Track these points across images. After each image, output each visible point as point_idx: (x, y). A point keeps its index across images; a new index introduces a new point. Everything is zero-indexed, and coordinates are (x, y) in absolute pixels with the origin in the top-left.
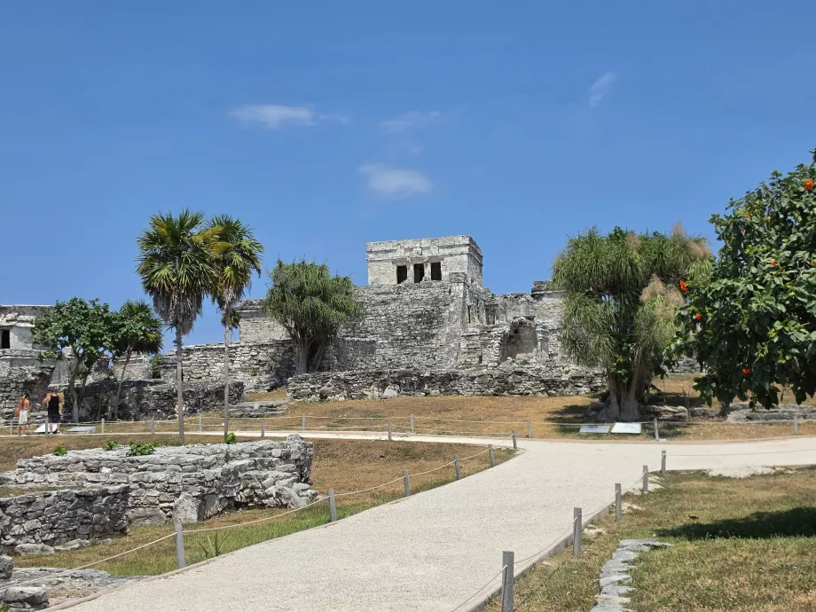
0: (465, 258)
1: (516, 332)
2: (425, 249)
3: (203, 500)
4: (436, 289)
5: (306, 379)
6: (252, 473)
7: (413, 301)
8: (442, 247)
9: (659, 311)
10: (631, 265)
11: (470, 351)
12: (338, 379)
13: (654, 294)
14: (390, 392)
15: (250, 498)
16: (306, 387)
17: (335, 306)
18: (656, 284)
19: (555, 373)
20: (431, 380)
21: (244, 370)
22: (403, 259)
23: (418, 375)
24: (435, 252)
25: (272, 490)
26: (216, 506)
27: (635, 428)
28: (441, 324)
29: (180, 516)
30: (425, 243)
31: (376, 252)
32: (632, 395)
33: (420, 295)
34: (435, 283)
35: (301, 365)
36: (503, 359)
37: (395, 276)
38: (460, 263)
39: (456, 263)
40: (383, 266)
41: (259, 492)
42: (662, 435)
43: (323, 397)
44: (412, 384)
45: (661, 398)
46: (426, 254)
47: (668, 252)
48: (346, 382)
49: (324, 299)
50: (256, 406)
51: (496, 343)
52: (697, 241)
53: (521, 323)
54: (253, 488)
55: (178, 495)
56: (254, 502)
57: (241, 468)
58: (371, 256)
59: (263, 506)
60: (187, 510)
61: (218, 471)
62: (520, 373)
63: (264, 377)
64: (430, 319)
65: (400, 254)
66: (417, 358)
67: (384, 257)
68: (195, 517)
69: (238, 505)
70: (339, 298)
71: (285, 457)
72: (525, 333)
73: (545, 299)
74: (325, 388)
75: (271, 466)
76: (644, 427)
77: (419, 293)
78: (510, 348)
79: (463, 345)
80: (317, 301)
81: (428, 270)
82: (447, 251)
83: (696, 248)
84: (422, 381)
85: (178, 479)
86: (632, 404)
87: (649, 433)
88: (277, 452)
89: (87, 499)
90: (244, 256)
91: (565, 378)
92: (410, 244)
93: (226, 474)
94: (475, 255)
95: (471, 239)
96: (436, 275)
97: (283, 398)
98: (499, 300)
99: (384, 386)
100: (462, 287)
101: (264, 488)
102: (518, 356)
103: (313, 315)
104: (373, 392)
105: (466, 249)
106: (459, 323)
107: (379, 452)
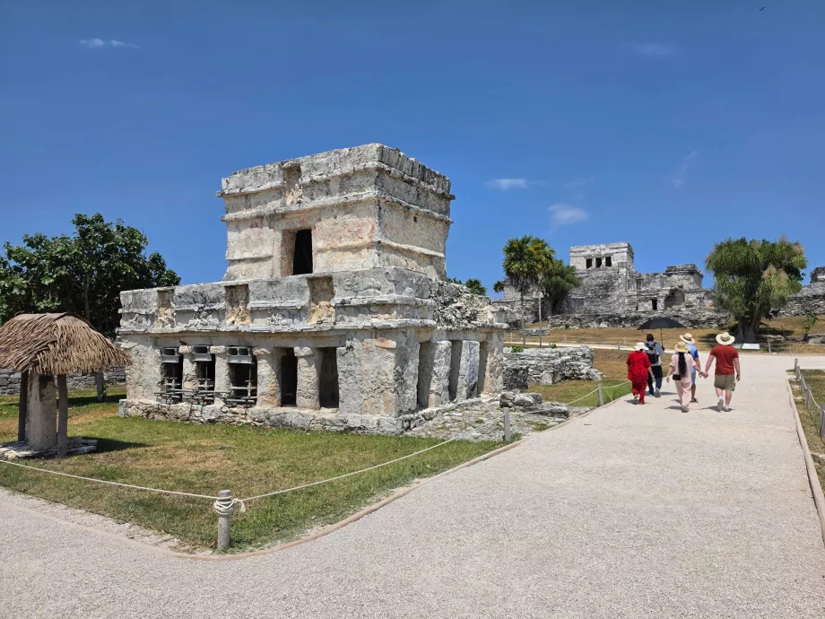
0: (625, 254)
1: (673, 294)
2: (603, 250)
3: (554, 374)
4: (610, 271)
5: (558, 318)
6: (573, 363)
7: (598, 277)
8: (612, 249)
9: (774, 284)
10: (756, 258)
11: (631, 304)
12: (575, 318)
13: (770, 274)
14: (603, 325)
15: (572, 375)
16: (558, 321)
17: (568, 281)
18: (772, 269)
19: (697, 316)
20: (626, 319)
21: (519, 312)
22: (589, 256)
23: (619, 317)
24: (608, 251)
25: (584, 371)
26: (559, 378)
27: (757, 346)
28: (613, 289)
29: (544, 382)
30: (602, 246)
31: (575, 252)
32: (752, 329)
33: (600, 274)
34: (609, 268)
35: (550, 311)
36: (666, 309)
37: (585, 264)
38: (622, 257)
39: (619, 257)
40: (578, 259)
41: (577, 372)
42: (773, 351)
43: (567, 327)
44: (615, 321)
45: (766, 331)
46: (603, 253)
47: (777, 251)
48: (579, 319)
49: (562, 277)
50: (534, 331)
51: (662, 300)
52: (796, 244)
53: (676, 290)
54: (574, 370)
55: (542, 372)
56: (574, 376)
57: (567, 360)
58: (572, 254)
59: (580, 379)
60: (547, 379)
61: (559, 361)
62: (677, 316)
63: (530, 317)
64: (607, 287)
65: (588, 252)
66: (600, 307)
67: (580, 254)
68: (551, 382)
69: (566, 378)
70: (569, 276)
71: (584, 356)
72: (678, 295)
73: (673, 276)
74: (568, 322)
75: (578, 360)
76: (761, 346)
77: (600, 273)
78: (669, 303)
79: (626, 301)
80: (559, 278)
81: (604, 261)
82: (615, 251)
83: (796, 248)
84: (621, 320)
85: (542, 364)
86: (751, 334)
87: (765, 350)
88: (580, 353)
89: (516, 371)
90: (546, 257)
91: (703, 319)
92: (594, 247)
93: (562, 362)
94: (630, 253)
95: (629, 245)
96: (609, 263)
97: (547, 327)
98: (644, 277)
99: (600, 322)
100: (625, 270)
101: (580, 370)
102: (674, 307)
103: (557, 285)
104: (594, 325)
105: (626, 250)
106: (624, 290)
107: (616, 356)
